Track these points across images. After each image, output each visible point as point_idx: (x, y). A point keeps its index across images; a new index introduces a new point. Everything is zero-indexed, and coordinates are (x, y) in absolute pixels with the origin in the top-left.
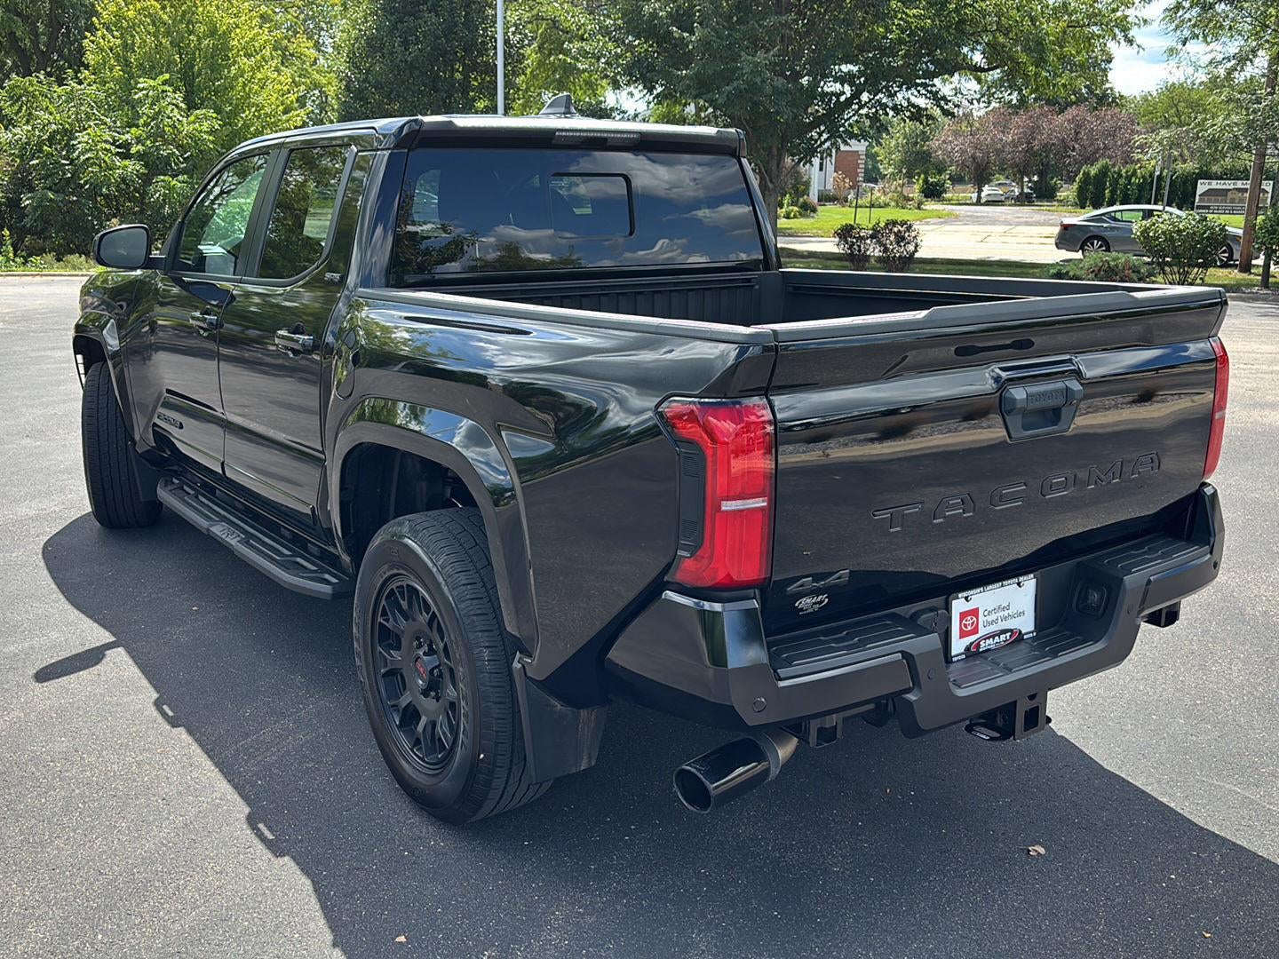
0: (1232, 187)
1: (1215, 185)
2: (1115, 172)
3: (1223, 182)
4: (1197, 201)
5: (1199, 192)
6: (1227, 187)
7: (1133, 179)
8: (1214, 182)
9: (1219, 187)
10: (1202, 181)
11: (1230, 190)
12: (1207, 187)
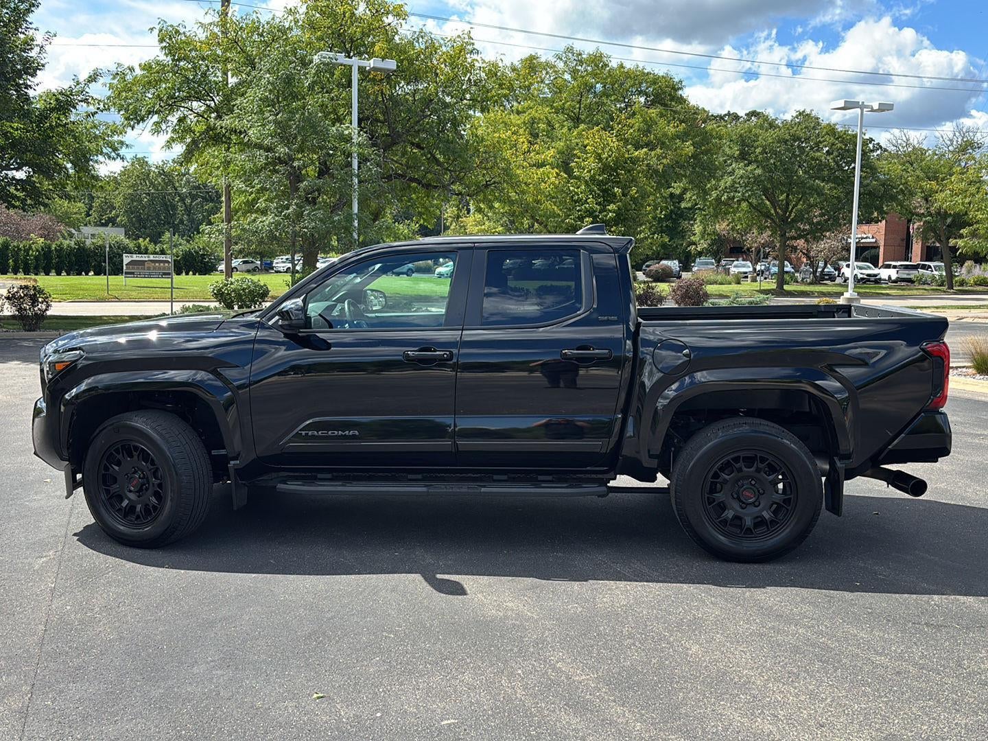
0: (147, 259)
1: (135, 257)
2: (14, 246)
3: (140, 256)
4: (125, 268)
5: (125, 263)
6: (144, 259)
7: (31, 252)
8: (135, 256)
9: (138, 259)
10: (126, 255)
11: (146, 261)
12: (130, 259)
